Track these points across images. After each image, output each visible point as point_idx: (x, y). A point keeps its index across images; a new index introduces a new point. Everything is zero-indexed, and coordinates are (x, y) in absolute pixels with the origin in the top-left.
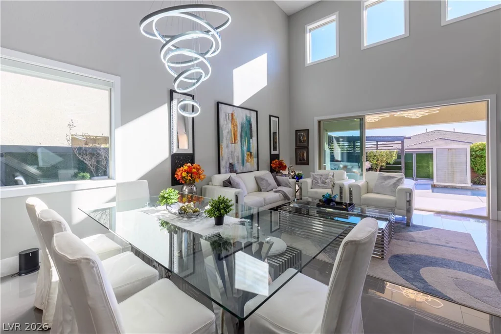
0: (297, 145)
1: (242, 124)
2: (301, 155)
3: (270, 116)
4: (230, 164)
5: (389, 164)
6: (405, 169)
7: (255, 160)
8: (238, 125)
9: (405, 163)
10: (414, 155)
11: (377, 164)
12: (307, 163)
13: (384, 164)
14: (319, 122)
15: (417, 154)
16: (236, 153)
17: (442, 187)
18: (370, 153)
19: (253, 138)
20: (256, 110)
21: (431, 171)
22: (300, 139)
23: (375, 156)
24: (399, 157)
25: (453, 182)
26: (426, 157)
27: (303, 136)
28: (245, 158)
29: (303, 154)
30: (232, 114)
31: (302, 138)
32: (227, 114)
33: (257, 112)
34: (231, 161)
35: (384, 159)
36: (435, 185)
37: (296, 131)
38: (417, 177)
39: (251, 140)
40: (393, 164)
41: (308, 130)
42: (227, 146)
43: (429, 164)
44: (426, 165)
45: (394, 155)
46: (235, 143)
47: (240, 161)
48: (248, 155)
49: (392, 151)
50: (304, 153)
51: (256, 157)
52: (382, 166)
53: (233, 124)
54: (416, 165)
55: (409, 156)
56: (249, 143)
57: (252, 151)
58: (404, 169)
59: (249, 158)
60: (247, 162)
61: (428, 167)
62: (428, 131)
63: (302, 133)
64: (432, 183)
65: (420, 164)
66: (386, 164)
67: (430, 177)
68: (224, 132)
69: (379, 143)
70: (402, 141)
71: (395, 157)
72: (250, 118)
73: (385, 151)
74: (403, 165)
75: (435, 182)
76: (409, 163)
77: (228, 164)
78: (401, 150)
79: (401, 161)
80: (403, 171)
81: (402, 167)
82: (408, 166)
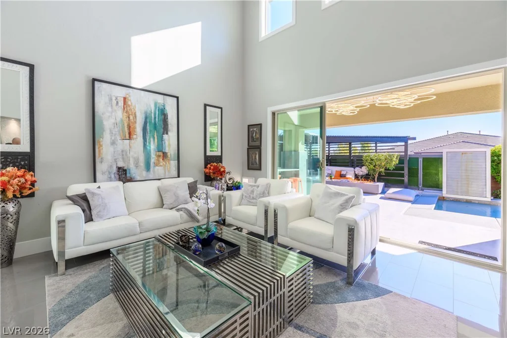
0: (250, 145)
1: (146, 113)
2: (254, 157)
3: (206, 105)
4: (119, 168)
5: (388, 170)
6: (409, 176)
7: (174, 163)
8: (138, 114)
9: (409, 169)
10: (421, 160)
11: (374, 170)
12: (260, 169)
13: (383, 170)
14: (274, 114)
15: (423, 158)
16: (132, 153)
17: (453, 200)
18: (366, 156)
19: (169, 133)
20: (177, 96)
21: (440, 179)
22: (252, 137)
23: (372, 160)
24: (401, 161)
25: (467, 194)
26: (434, 162)
27: (256, 132)
28: (152, 161)
29: (255, 157)
30: (125, 99)
31: (254, 135)
32: (114, 98)
33: (177, 98)
34: (121, 164)
35: (383, 164)
36: (444, 197)
37: (249, 126)
38: (424, 186)
39: (165, 136)
40: (394, 170)
41: (261, 125)
42: (113, 143)
43: (439, 171)
44: (434, 172)
45: (394, 159)
46: (130, 138)
47: (142, 164)
48: (159, 156)
49: (393, 155)
50: (256, 154)
51: (176, 158)
52: (380, 173)
53: (127, 112)
54: (423, 172)
55: (413, 161)
56: (161, 140)
57: (167, 150)
58: (407, 177)
59: (161, 160)
60: (156, 165)
61: (437, 174)
62: (449, 133)
63: (255, 129)
64: (440, 194)
65: (428, 171)
66: (385, 170)
67: (438, 186)
68: (105, 123)
69: (378, 145)
70: (405, 143)
71: (395, 161)
72: (164, 106)
73: (383, 154)
74: (406, 172)
75: (445, 193)
76: (414, 169)
77: (115, 169)
78: (403, 154)
79: (404, 167)
80: (406, 179)
81: (405, 174)
82: (413, 173)
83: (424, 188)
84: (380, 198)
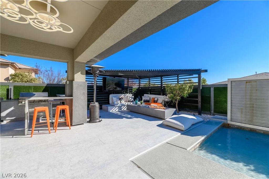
6: (202, 103)
9: (202, 97)
10: (212, 89)
11: (172, 98)
15: (215, 88)
17: (237, 128)
23: (171, 89)
24: (195, 90)
26: (223, 91)
36: (228, 124)
38: (215, 111)
44: (224, 100)
54: (214, 99)
55: (206, 89)
58: (200, 103)
65: (218, 99)
69: (180, 78)
70: (199, 75)
71: (188, 90)
74: (199, 99)
75: (229, 120)
78: (197, 84)
79: (198, 95)
80: (199, 105)
81: (199, 101)
82: (205, 100)
83: (215, 113)
84: (157, 126)
